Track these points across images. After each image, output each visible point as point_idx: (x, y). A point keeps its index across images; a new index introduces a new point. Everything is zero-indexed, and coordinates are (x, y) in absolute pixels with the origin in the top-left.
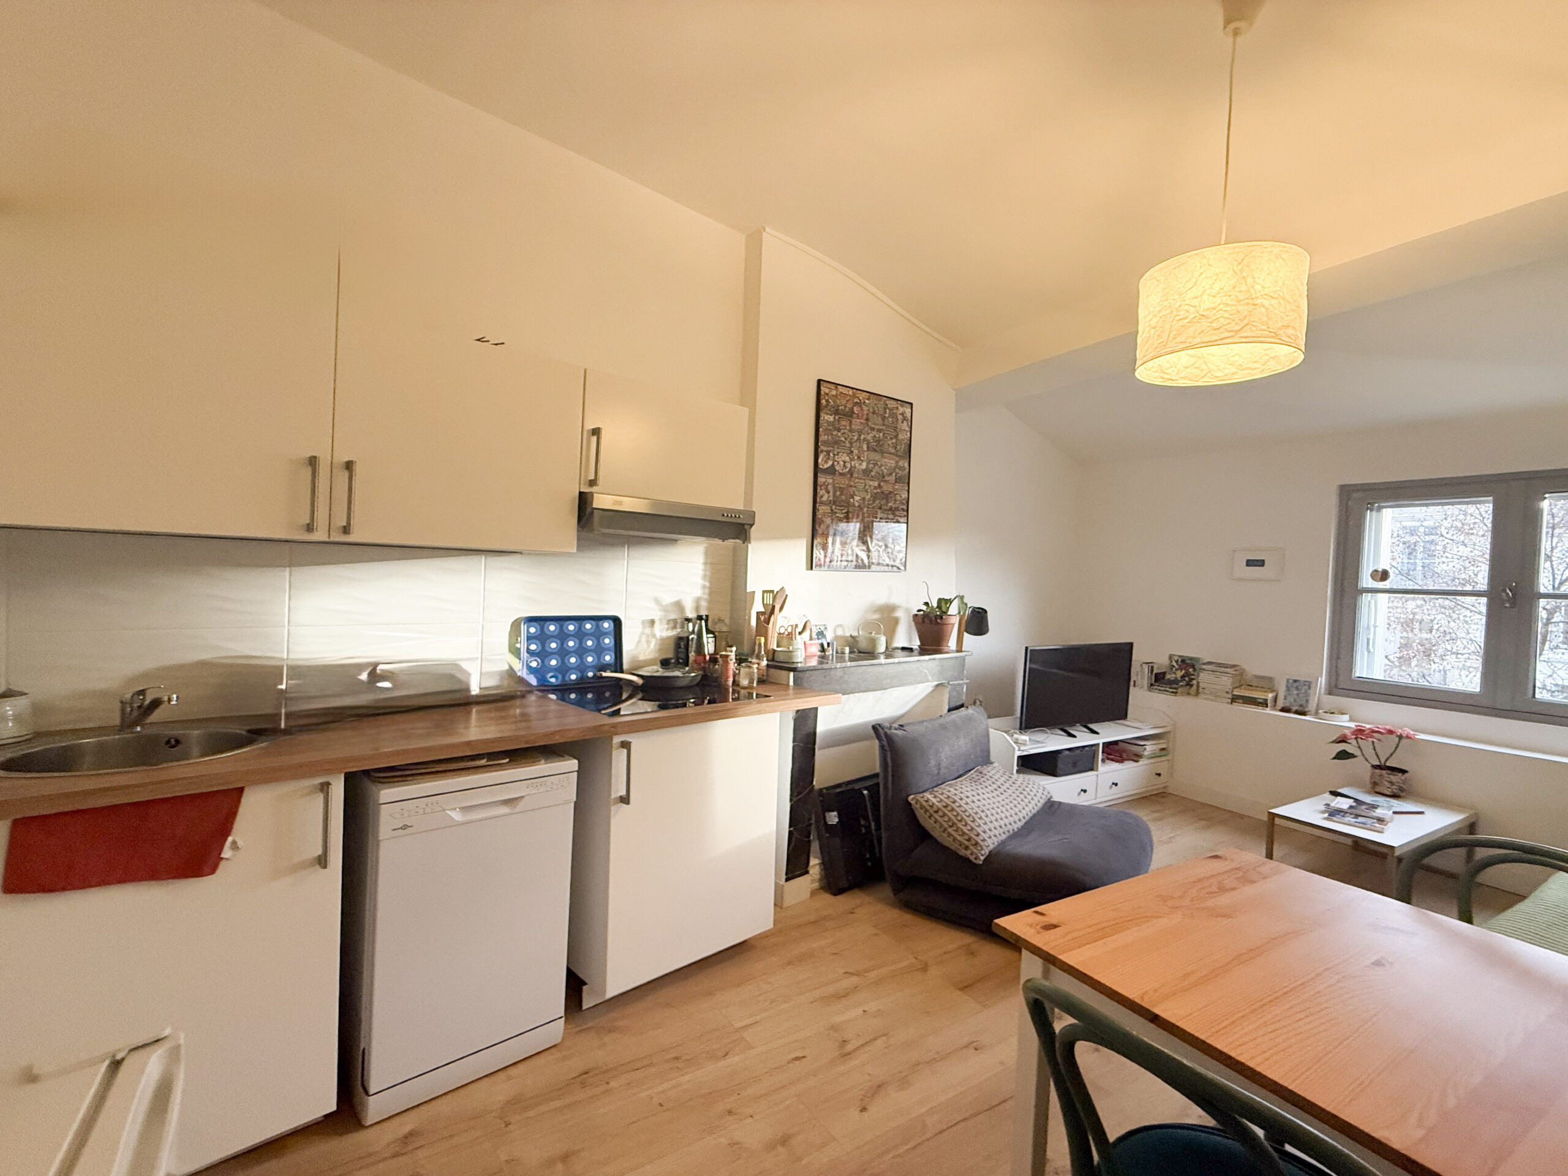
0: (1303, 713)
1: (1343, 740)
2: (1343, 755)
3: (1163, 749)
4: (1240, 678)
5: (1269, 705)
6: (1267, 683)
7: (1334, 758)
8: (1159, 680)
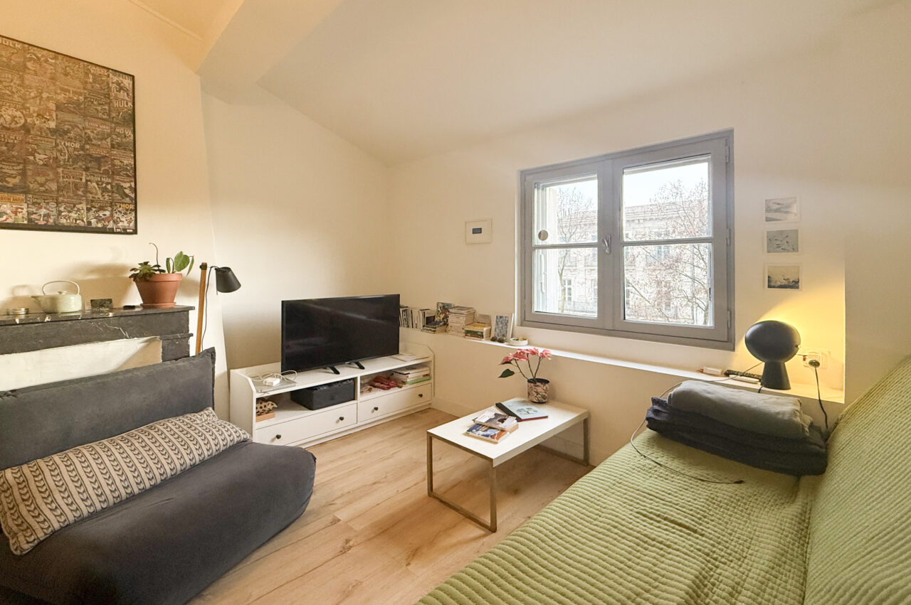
0: (501, 341)
1: (507, 362)
2: (507, 373)
3: (427, 375)
4: (473, 317)
5: (484, 336)
6: (486, 320)
7: (501, 377)
8: (430, 322)
